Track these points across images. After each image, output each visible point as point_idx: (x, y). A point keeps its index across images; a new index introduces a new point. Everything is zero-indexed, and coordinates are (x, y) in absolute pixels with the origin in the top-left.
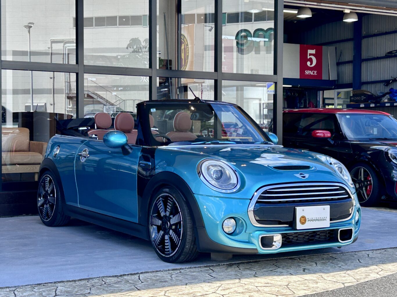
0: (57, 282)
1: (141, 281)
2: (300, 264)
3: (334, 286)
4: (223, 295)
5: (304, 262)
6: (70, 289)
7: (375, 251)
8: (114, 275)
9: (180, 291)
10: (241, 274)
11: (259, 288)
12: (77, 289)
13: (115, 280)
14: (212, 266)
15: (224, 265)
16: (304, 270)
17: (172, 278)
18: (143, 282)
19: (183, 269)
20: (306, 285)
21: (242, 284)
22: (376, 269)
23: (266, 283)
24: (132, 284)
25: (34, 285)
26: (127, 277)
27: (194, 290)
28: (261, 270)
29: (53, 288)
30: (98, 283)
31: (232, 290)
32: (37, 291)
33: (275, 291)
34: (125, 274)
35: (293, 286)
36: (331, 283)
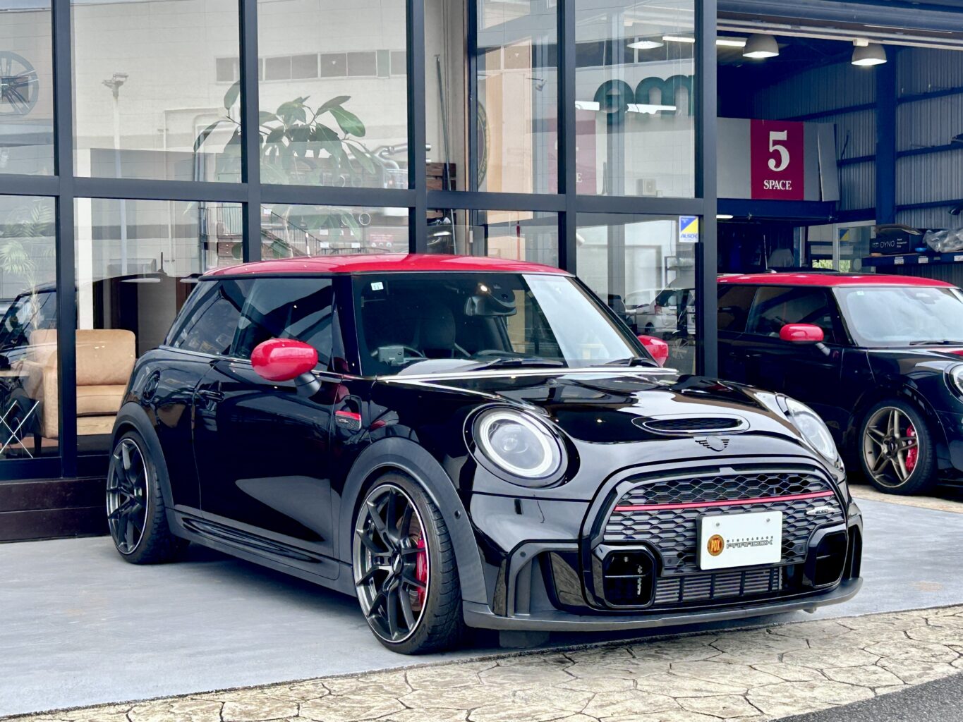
0: (223, 690)
1: (410, 686)
2: (771, 643)
3: (851, 694)
4: (599, 719)
5: (779, 639)
6: (253, 708)
7: (941, 611)
8: (348, 672)
9: (501, 711)
10: (637, 668)
11: (680, 701)
12: (269, 707)
13: (352, 684)
14: (570, 650)
15: (596, 647)
16: (781, 659)
17: (480, 678)
18: (416, 690)
19: (504, 658)
20: (788, 694)
21: (639, 693)
22: (947, 654)
23: (696, 690)
24: (391, 693)
25: (171, 697)
26: (378, 678)
27: (534, 708)
28: (681, 659)
29: (214, 704)
30: (313, 692)
31: (619, 708)
32: (180, 712)
33: (718, 708)
34: (374, 670)
35: (759, 695)
36: (845, 688)
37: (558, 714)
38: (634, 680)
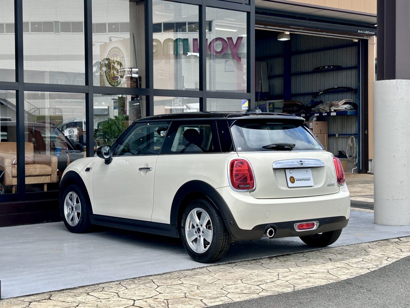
0: (148, 276)
1: (212, 272)
2: (323, 255)
3: (363, 271)
4: (286, 281)
5: (325, 253)
6: (164, 281)
7: (371, 243)
8: (187, 269)
10: (286, 265)
11: (309, 275)
13: (191, 272)
14: (258, 259)
15: (265, 258)
16: (330, 259)
18: (215, 274)
19: (236, 262)
20: (342, 271)
21: (293, 273)
22: (383, 257)
23: (311, 271)
24: (208, 275)
25: (132, 278)
26: (199, 270)
28: (297, 261)
29: (149, 280)
30: (180, 275)
32: (139, 283)
34: (195, 268)
35: (333, 272)
36: (359, 269)
37: (272, 280)
38: (288, 268)
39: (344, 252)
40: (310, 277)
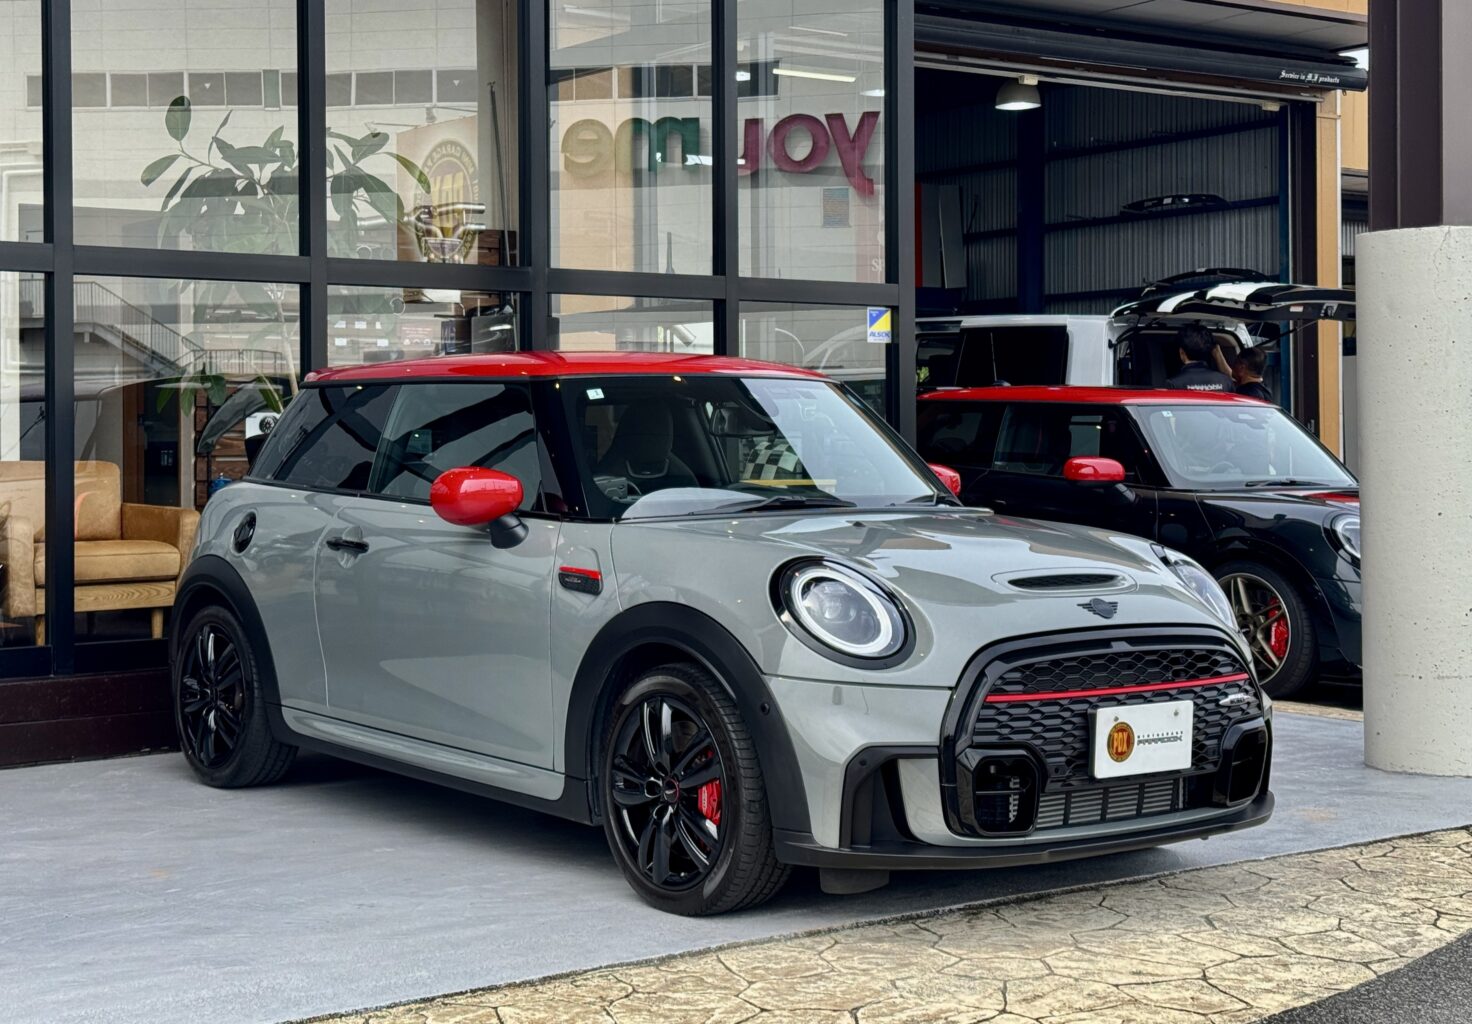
1: (739, 975)
2: (1181, 901)
3: (1344, 974)
4: (1037, 1020)
5: (1185, 893)
6: (543, 1014)
8: (641, 959)
10: (1031, 942)
11: (1126, 990)
12: (567, 1013)
13: (655, 974)
14: (923, 917)
15: (951, 910)
16: (1209, 921)
17: (828, 961)
18: (754, 982)
19: (836, 930)
20: (1259, 976)
21: (1064, 980)
22: (1422, 911)
23: (1134, 973)
24: (721, 988)
26: (686, 965)
28: (1079, 926)
29: (483, 1011)
30: (611, 988)
31: (1052, 1002)
33: (1186, 1000)
34: (672, 953)
35: (1225, 979)
36: (1328, 965)
37: (979, 1015)
38: (1040, 960)
39: (1263, 888)
40: (1135, 1001)
